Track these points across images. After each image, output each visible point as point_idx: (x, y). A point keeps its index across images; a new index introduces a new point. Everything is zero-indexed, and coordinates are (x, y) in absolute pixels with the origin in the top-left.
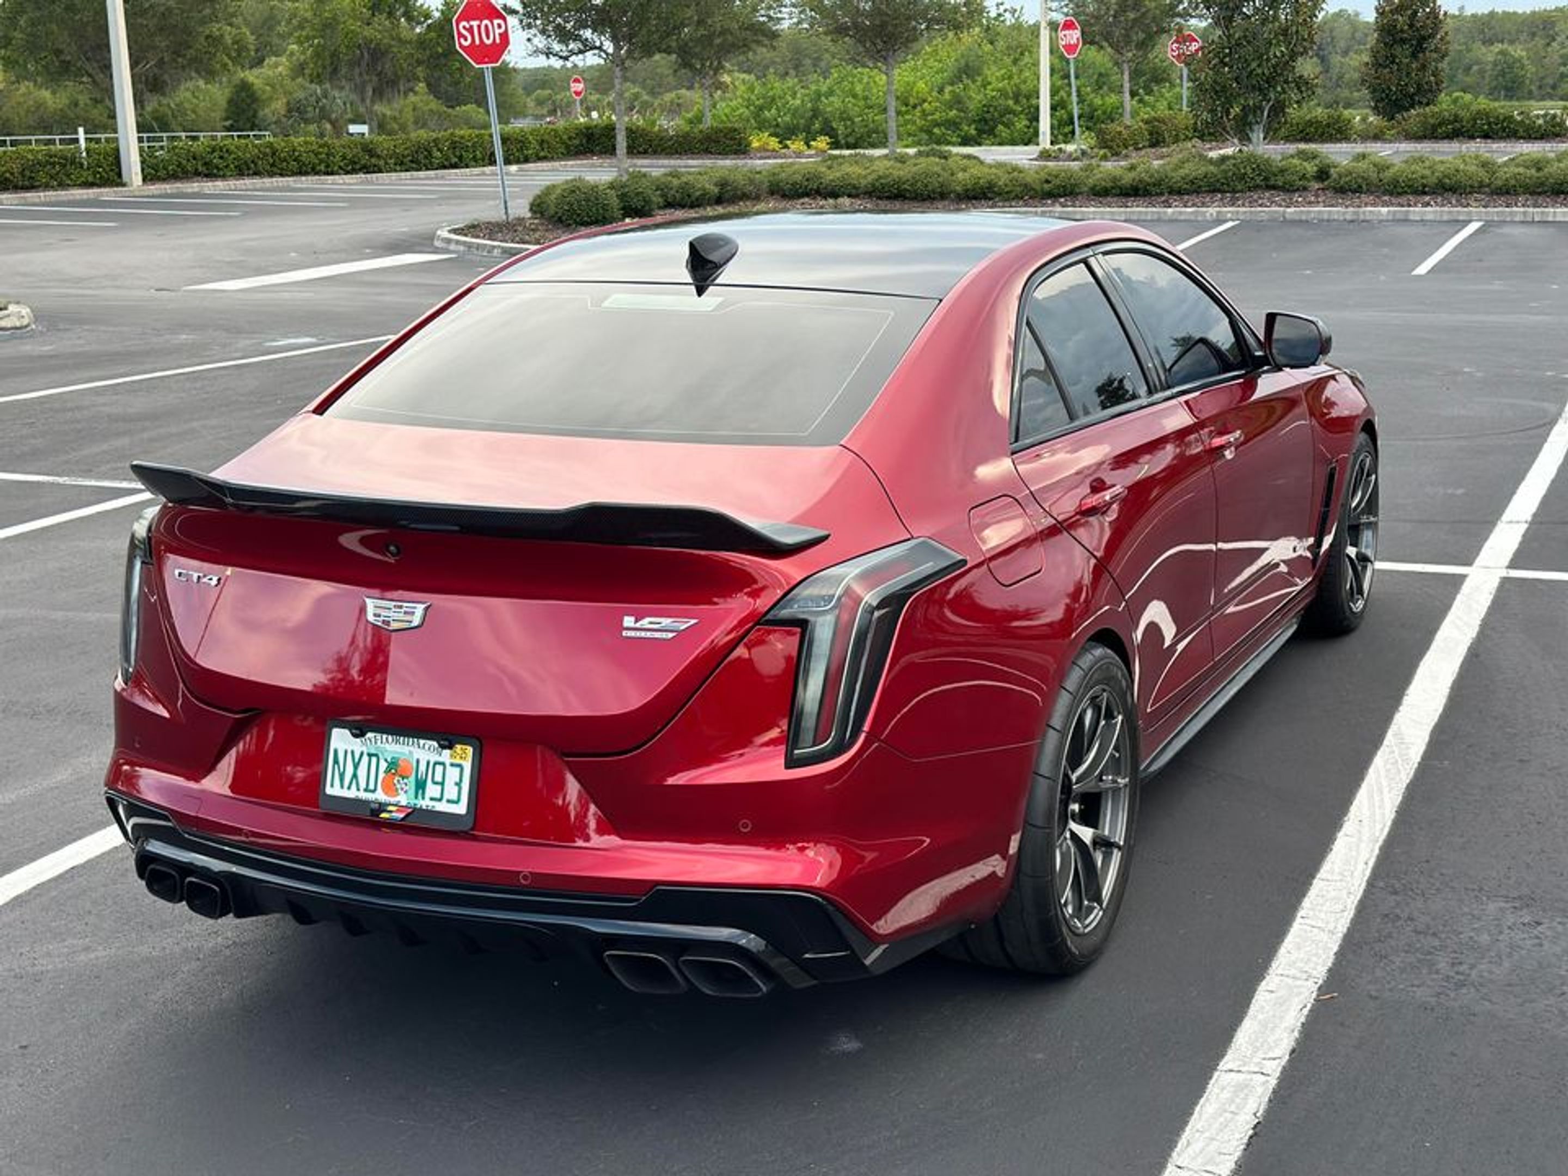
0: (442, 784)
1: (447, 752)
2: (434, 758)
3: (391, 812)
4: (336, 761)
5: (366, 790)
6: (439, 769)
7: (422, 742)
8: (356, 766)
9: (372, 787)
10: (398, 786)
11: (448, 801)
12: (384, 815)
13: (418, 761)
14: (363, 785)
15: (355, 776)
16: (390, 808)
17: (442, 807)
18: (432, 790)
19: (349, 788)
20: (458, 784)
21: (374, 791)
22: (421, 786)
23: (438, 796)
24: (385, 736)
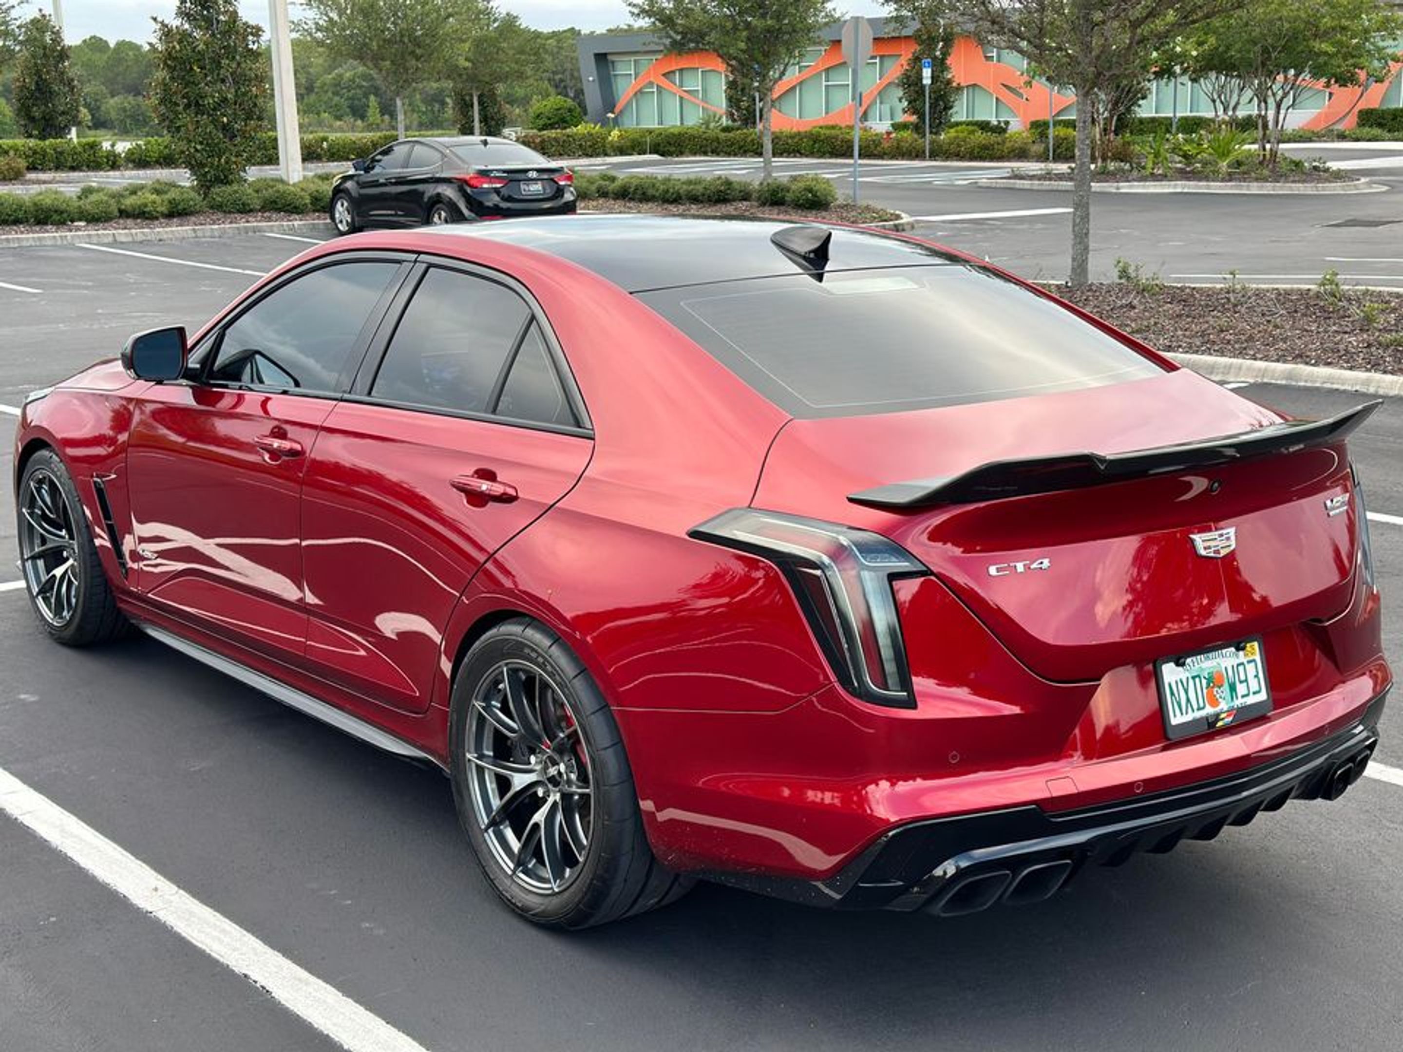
0: (1246, 680)
1: (1241, 653)
2: (1235, 662)
3: (1223, 719)
4: (1172, 694)
5: (1199, 709)
6: (1241, 668)
7: (1224, 651)
8: (1186, 691)
9: (1202, 705)
10: (1218, 696)
11: (1254, 693)
12: (1220, 724)
13: (1226, 669)
14: (1195, 707)
15: (1188, 700)
16: (1223, 716)
17: (1252, 700)
18: (1241, 689)
19: (1187, 713)
20: (1256, 676)
21: (1203, 708)
22: (1233, 688)
23: (1246, 692)
24: (1199, 657)
